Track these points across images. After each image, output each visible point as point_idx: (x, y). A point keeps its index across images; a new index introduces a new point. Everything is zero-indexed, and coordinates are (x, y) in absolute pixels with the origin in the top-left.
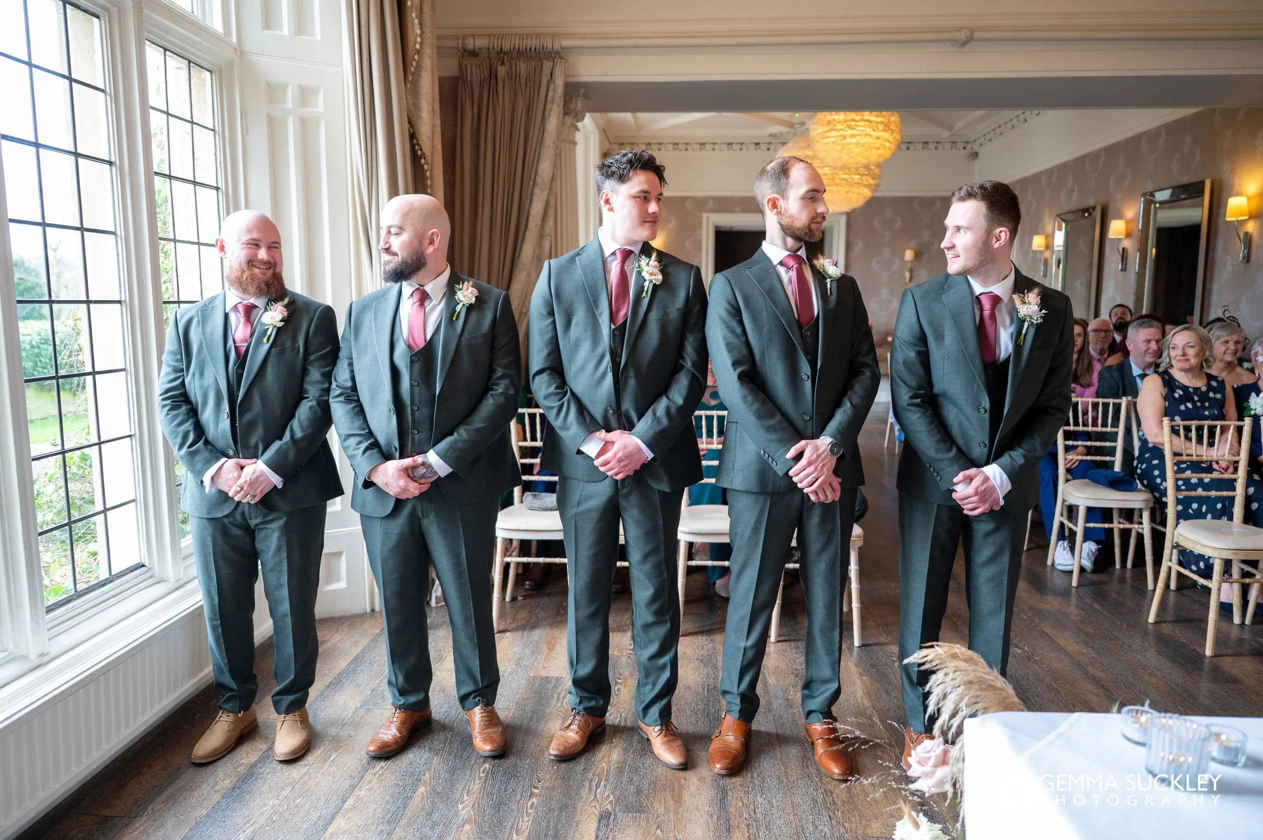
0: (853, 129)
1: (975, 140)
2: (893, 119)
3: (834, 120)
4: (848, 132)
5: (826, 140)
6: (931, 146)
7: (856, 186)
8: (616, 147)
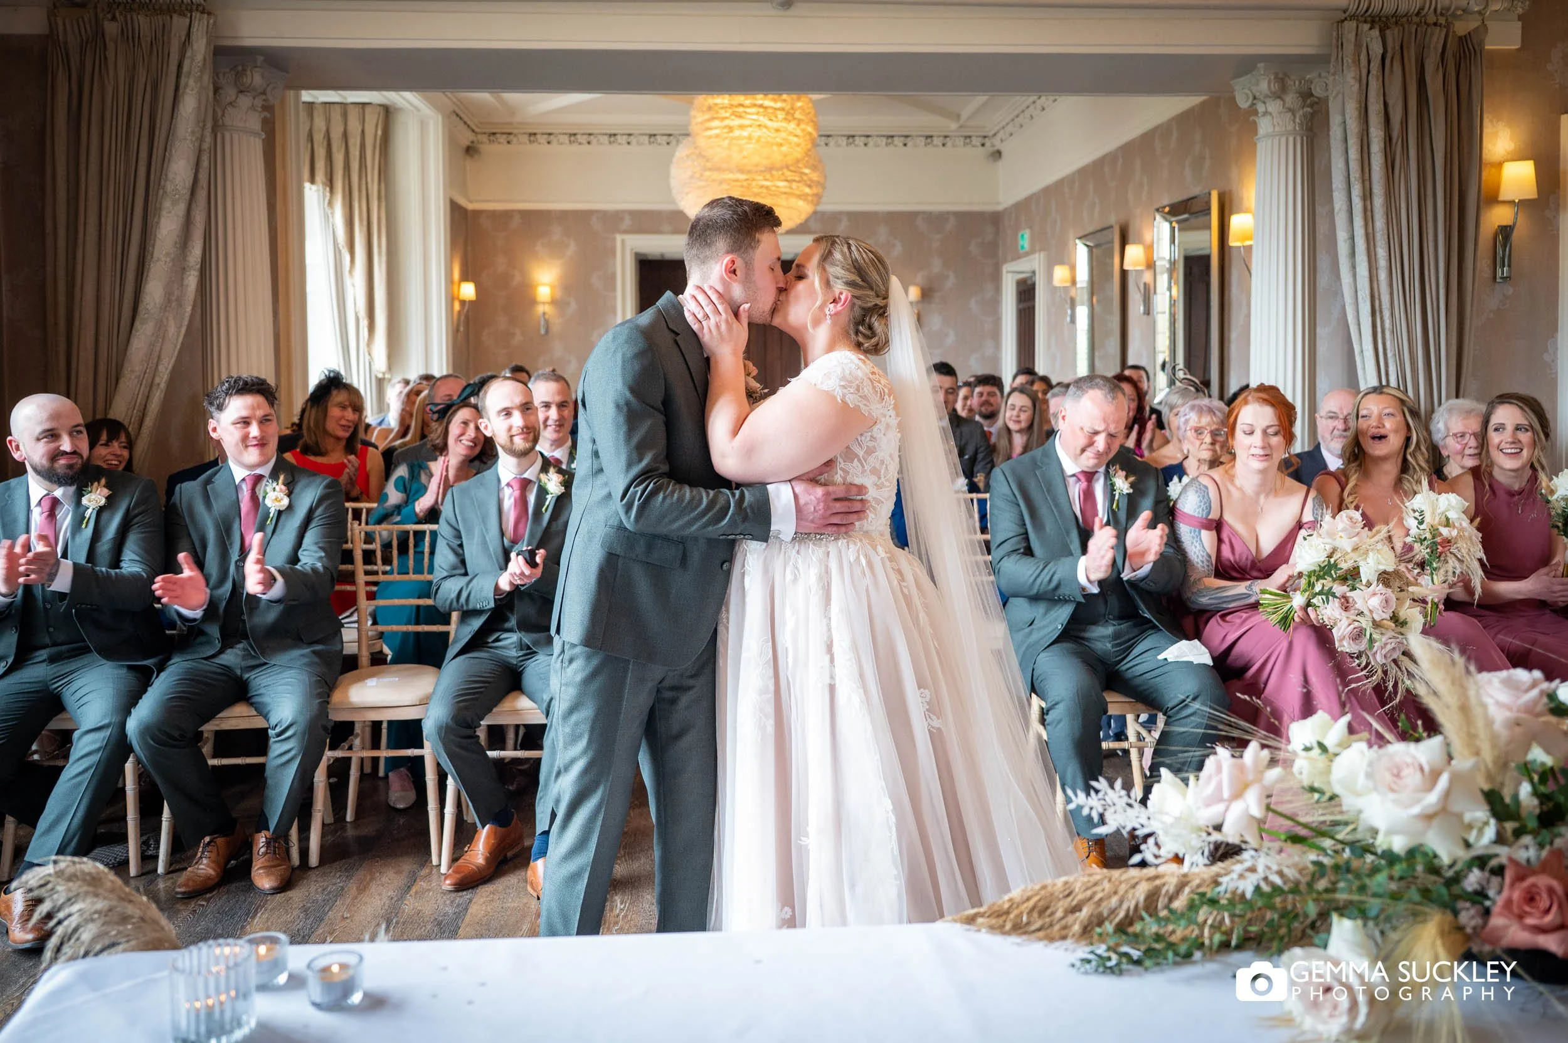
0: (740, 117)
1: (995, 135)
2: (799, 104)
3: (716, 104)
4: (737, 122)
5: (709, 133)
6: (937, 141)
7: (784, 196)
8: (484, 138)
